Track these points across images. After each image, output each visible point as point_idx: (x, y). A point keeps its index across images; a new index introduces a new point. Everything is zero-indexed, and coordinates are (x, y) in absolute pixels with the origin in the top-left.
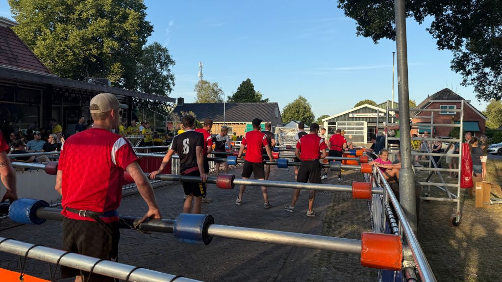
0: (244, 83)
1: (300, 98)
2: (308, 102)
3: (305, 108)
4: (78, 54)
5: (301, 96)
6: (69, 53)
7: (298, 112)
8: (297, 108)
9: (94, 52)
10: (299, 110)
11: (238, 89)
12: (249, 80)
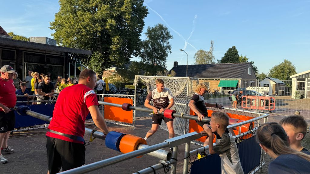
0: (230, 49)
1: (286, 61)
2: (293, 64)
3: (290, 69)
4: (89, 31)
5: (286, 59)
6: (83, 30)
7: (283, 73)
8: (282, 69)
9: (99, 28)
10: (284, 71)
11: (225, 54)
12: (234, 48)
